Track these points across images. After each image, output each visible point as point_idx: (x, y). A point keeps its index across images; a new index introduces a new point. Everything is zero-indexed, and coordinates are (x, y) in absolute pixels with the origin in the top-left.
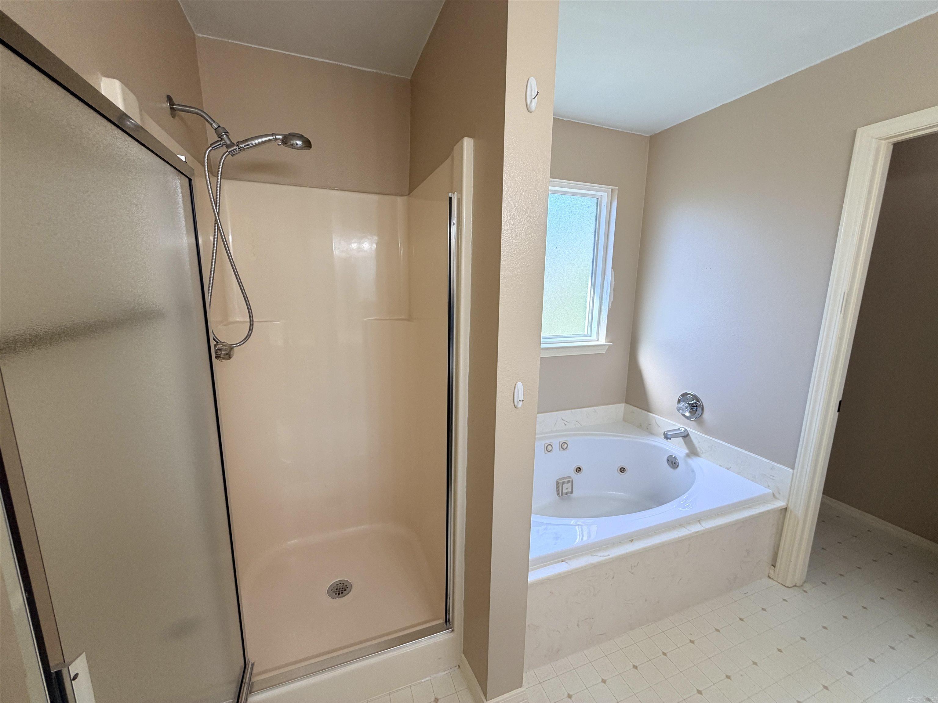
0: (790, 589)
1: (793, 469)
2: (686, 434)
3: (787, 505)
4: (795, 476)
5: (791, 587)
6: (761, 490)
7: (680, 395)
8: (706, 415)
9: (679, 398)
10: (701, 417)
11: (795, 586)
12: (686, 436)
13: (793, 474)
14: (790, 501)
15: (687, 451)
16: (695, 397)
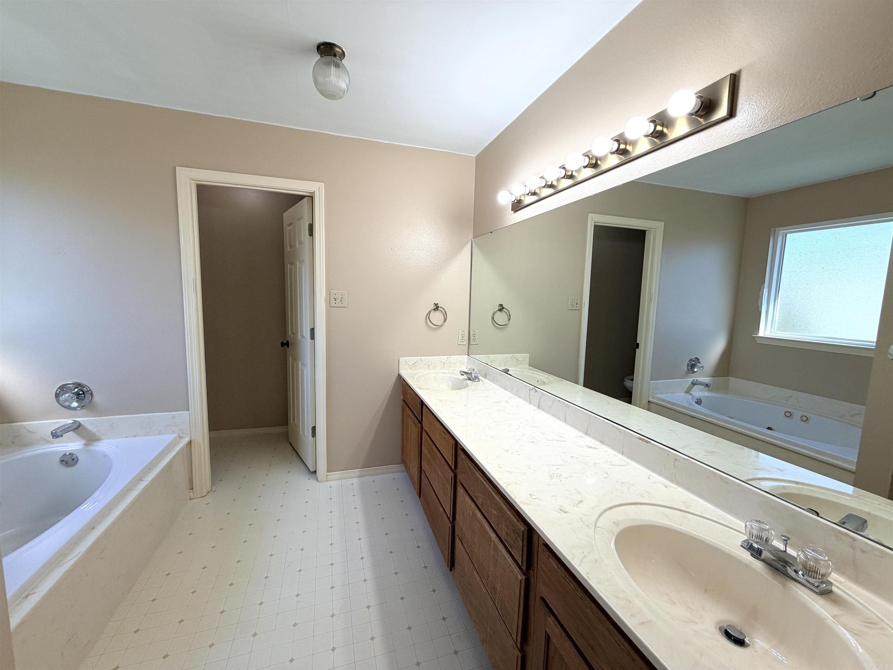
0: (207, 496)
1: (188, 410)
2: (77, 424)
3: (191, 438)
4: (191, 414)
5: (207, 495)
6: (170, 437)
7: (57, 388)
8: (97, 398)
9: (56, 391)
10: (91, 401)
11: (208, 492)
12: (77, 428)
13: (189, 413)
14: (192, 434)
15: (83, 442)
16: (78, 385)
